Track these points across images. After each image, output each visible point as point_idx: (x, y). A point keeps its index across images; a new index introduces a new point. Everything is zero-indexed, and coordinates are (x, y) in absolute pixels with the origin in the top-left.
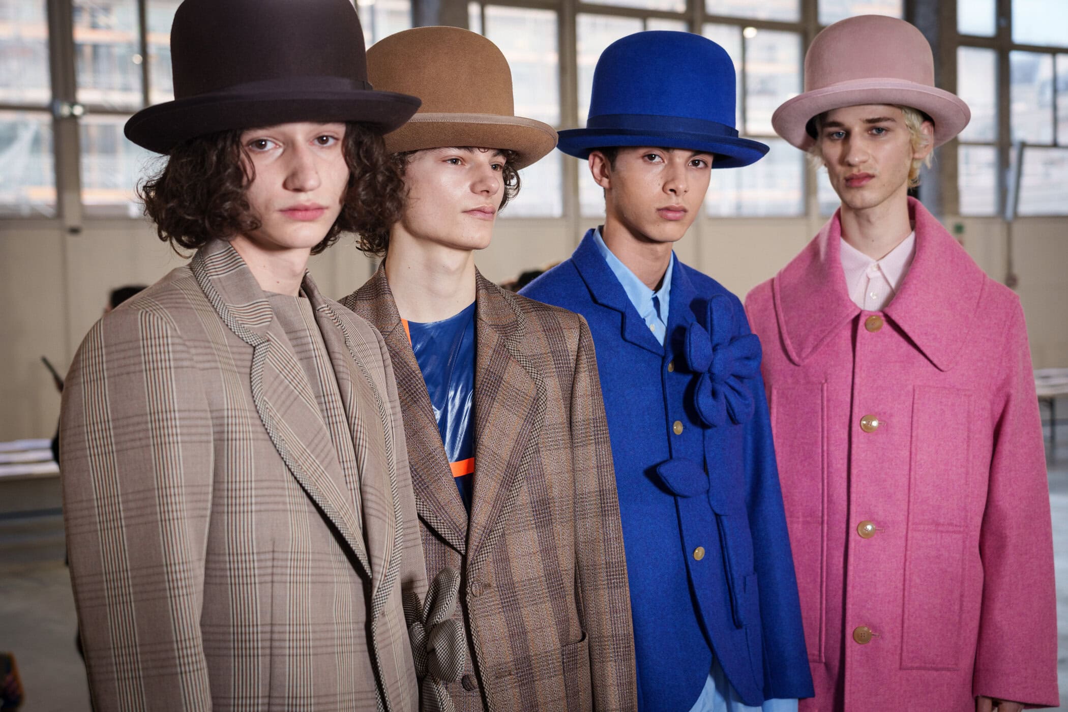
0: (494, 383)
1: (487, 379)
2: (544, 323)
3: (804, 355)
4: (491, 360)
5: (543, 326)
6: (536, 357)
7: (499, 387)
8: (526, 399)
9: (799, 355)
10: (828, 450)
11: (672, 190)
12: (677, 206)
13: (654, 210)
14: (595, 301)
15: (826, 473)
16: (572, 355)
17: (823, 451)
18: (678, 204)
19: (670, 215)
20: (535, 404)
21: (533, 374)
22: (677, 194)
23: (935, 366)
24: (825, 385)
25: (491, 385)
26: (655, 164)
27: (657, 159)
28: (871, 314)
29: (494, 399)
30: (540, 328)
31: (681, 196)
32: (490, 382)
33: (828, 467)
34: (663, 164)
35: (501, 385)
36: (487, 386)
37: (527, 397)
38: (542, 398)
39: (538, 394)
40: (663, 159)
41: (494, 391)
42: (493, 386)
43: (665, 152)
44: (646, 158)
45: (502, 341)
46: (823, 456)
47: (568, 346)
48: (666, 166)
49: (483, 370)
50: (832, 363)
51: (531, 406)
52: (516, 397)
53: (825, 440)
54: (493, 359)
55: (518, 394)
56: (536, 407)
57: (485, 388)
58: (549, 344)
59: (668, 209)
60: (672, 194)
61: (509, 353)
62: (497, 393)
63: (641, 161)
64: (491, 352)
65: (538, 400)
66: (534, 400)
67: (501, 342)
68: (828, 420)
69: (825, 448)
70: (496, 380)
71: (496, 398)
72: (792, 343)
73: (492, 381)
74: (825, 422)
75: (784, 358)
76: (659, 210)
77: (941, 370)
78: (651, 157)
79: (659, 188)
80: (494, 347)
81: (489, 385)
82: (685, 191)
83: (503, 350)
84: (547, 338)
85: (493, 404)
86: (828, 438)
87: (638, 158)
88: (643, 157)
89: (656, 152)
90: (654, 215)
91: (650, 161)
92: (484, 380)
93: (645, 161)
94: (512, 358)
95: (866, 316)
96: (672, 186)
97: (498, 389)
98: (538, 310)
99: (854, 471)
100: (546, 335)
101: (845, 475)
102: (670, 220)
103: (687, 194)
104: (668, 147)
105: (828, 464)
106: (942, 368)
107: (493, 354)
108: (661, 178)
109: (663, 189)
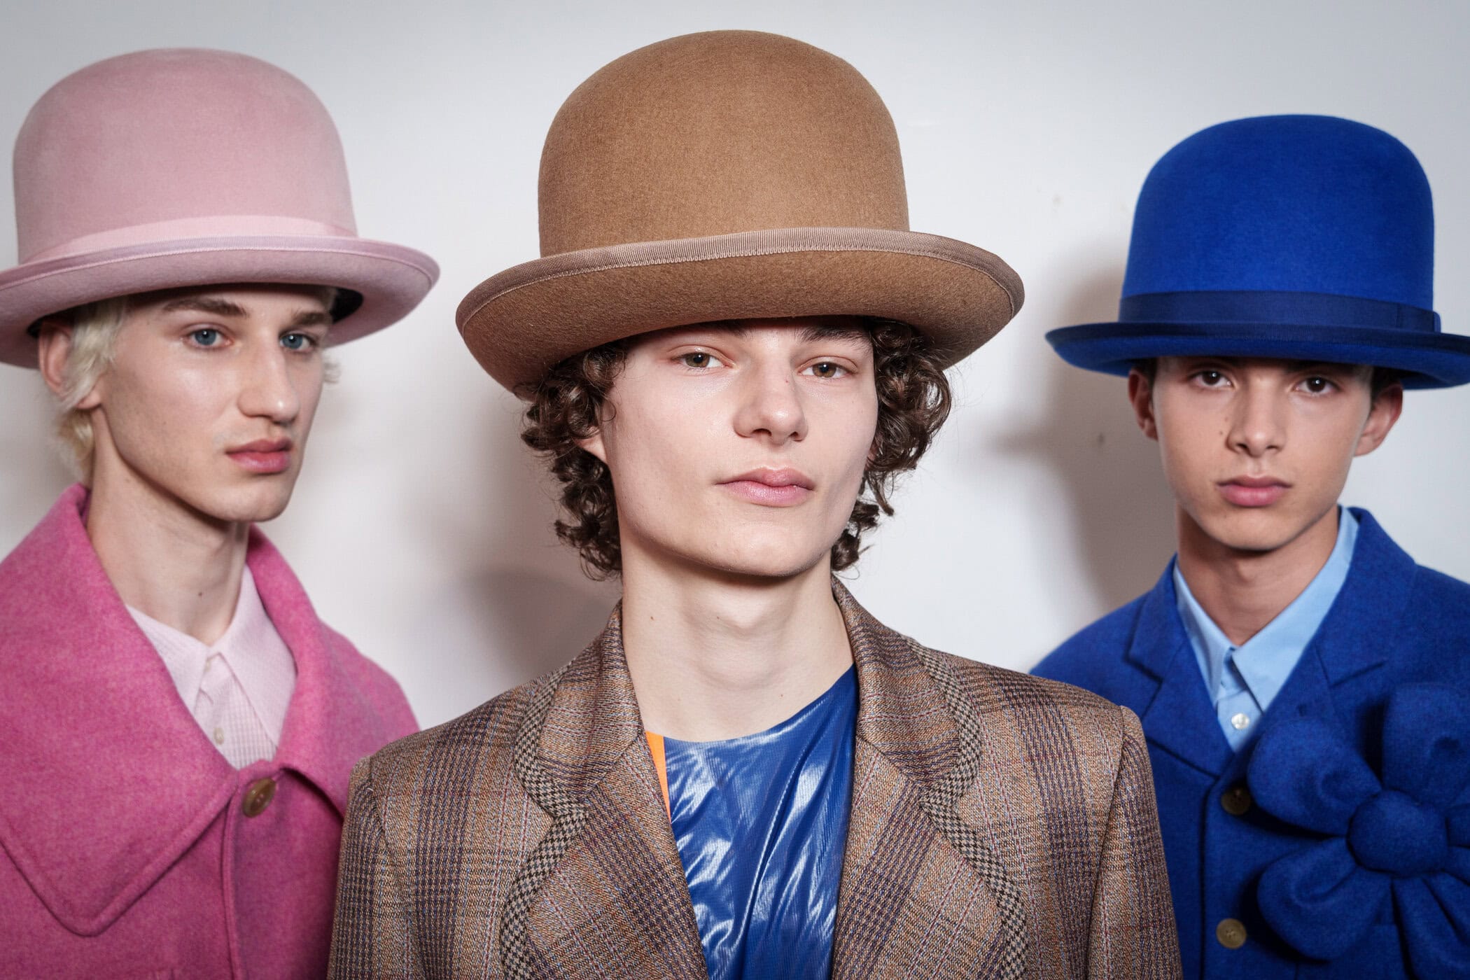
0: (884, 906)
1: (863, 894)
2: (1033, 739)
4: (880, 843)
5: (1028, 747)
6: (1006, 829)
7: (897, 914)
8: (969, 945)
16: (1097, 824)
20: (995, 962)
21: (992, 880)
22: (1253, 452)
25: (874, 909)
29: (881, 948)
30: (1019, 752)
32: (872, 902)
34: (1230, 390)
35: (904, 909)
36: (862, 914)
37: (974, 942)
38: (1014, 944)
39: (1002, 932)
40: (1230, 382)
41: (882, 926)
42: (880, 913)
45: (915, 793)
47: (1088, 800)
48: (1236, 394)
49: (855, 871)
51: (984, 966)
52: (944, 942)
54: (886, 841)
55: (948, 933)
56: (996, 967)
57: (856, 917)
58: (1042, 794)
59: (1237, 483)
60: (1243, 452)
61: (931, 823)
62: (889, 930)
64: (881, 822)
65: (1002, 948)
66: (993, 948)
67: (911, 796)
70: (889, 896)
71: (887, 946)
73: (878, 901)
78: (1209, 377)
80: (890, 810)
81: (868, 912)
83: (917, 818)
84: (1037, 777)
85: (875, 961)
90: (1213, 495)
92: (857, 897)
93: (1193, 386)
94: (938, 837)
97: (893, 922)
98: (1019, 705)
100: (1035, 769)
107: (888, 828)
108: (1226, 420)
109: (1228, 442)
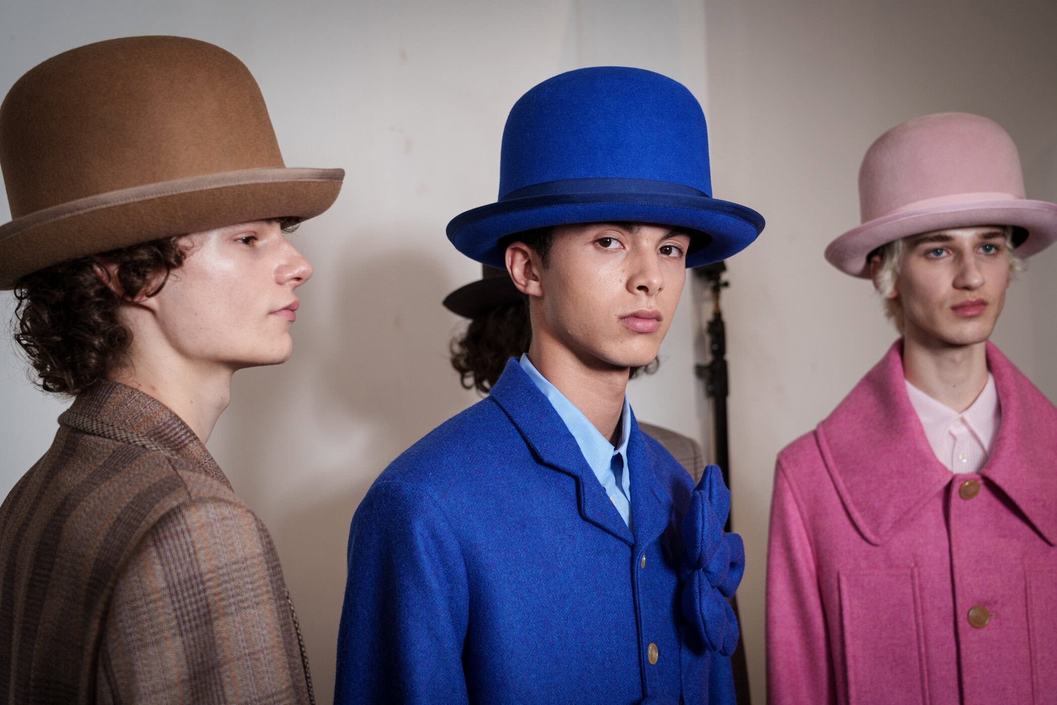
3: (882, 531)
9: (875, 532)
10: (927, 652)
11: (641, 288)
12: (650, 310)
13: (615, 319)
14: (538, 459)
15: (926, 682)
17: (920, 654)
18: (650, 308)
19: (640, 324)
22: (650, 292)
23: (1044, 539)
24: (916, 569)
26: (612, 252)
27: (614, 245)
28: (965, 478)
31: (654, 297)
33: (929, 675)
34: (623, 251)
40: (622, 244)
43: (626, 234)
44: (598, 244)
46: (920, 660)
48: (628, 254)
50: (922, 541)
53: (922, 639)
59: (636, 316)
60: (642, 293)
63: (591, 248)
68: (923, 614)
69: (923, 650)
72: (863, 517)
74: (920, 617)
75: (855, 535)
76: (622, 318)
77: (1050, 544)
78: (604, 242)
79: (620, 287)
82: (660, 289)
86: (925, 636)
87: (586, 244)
88: (594, 242)
89: (611, 232)
90: (616, 326)
91: (605, 249)
93: (597, 248)
95: (960, 480)
96: (642, 282)
99: (967, 679)
101: (954, 683)
102: (641, 333)
103: (662, 292)
104: (628, 224)
105: (928, 670)
106: (1052, 541)
108: (623, 271)
109: (628, 287)
